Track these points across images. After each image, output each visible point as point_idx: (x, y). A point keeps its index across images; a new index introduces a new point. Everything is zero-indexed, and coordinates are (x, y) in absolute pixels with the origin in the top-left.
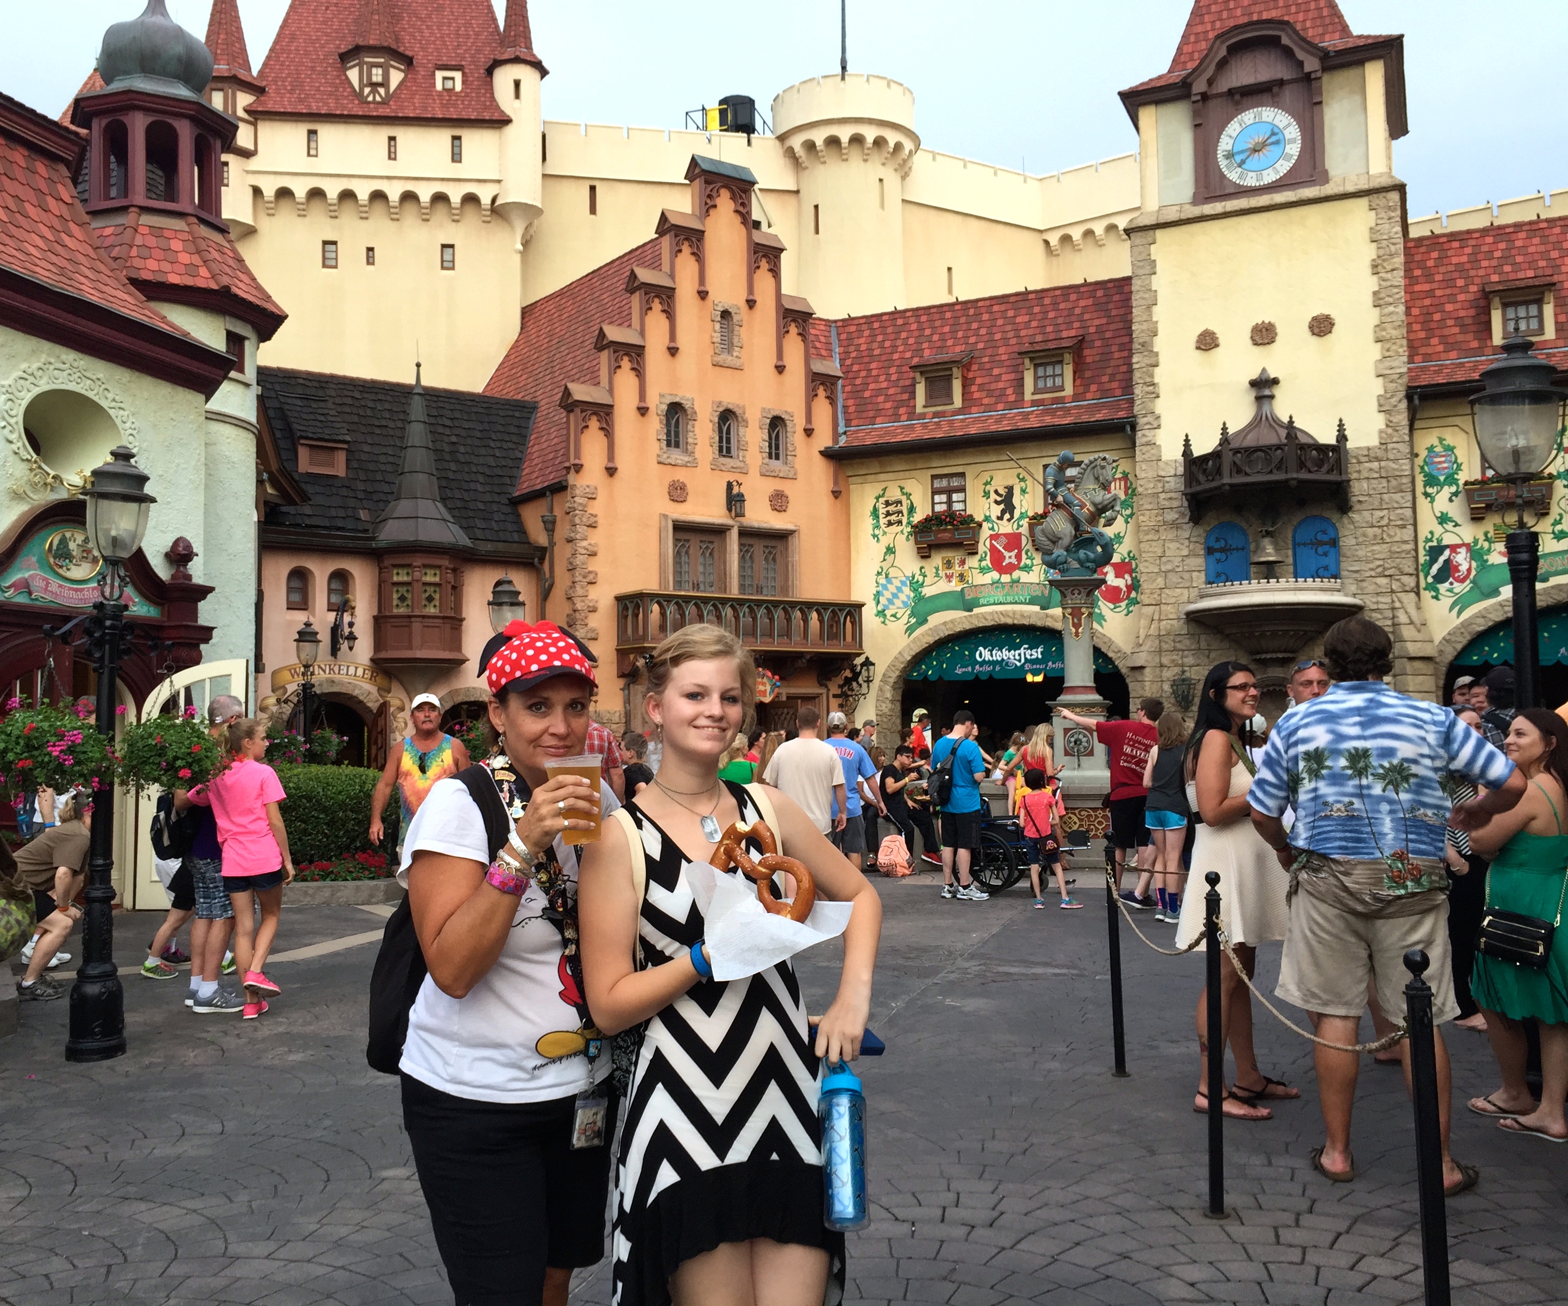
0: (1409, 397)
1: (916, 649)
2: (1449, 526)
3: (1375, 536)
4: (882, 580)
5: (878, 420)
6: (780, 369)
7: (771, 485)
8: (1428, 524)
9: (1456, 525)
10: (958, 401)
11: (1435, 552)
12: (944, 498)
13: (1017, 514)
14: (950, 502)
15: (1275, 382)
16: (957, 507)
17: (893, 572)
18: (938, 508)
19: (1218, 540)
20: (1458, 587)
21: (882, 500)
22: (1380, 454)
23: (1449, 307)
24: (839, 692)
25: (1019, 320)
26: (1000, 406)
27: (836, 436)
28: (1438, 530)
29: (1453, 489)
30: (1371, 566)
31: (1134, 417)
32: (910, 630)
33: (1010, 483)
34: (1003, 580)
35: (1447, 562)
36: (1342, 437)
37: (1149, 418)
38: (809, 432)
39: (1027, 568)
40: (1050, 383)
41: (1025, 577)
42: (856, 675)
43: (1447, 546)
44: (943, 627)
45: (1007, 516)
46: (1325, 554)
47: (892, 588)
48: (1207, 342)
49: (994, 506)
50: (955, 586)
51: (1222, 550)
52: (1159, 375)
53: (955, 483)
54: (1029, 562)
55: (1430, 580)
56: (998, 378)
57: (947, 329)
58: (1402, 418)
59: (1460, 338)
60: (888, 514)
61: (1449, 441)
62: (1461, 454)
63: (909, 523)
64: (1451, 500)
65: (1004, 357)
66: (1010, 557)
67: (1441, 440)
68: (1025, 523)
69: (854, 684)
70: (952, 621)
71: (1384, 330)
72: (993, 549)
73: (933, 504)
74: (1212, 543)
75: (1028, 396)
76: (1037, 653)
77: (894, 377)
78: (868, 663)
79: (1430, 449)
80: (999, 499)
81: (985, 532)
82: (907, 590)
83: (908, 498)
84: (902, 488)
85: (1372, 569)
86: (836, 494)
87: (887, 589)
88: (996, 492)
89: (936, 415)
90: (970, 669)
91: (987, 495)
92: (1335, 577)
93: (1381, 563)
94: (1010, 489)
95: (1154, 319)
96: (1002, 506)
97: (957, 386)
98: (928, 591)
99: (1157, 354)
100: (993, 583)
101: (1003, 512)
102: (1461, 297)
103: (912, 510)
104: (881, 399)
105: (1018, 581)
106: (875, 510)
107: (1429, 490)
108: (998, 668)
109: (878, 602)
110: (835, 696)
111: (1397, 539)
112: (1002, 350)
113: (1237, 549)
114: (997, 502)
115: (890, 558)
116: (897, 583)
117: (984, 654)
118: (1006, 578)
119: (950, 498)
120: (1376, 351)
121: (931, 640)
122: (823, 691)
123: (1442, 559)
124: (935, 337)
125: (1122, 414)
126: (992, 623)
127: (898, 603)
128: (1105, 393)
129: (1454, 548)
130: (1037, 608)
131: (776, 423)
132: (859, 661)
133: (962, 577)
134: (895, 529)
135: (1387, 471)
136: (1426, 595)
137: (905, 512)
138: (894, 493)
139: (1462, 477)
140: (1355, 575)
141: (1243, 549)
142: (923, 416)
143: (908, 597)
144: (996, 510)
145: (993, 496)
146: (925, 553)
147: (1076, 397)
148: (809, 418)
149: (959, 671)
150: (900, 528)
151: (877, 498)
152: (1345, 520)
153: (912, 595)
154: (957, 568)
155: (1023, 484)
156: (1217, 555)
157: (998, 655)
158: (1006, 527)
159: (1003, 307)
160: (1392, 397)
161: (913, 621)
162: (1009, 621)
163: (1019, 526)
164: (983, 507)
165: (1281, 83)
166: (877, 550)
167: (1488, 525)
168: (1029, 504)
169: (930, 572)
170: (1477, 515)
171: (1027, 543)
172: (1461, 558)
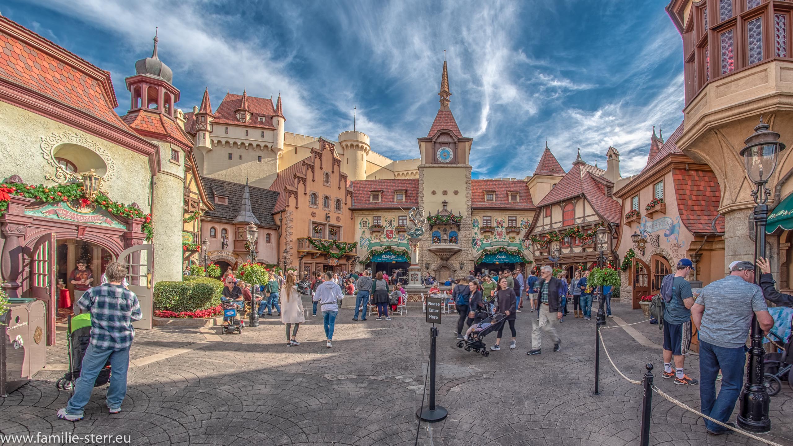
0: (471, 209)
1: (369, 254)
3: (464, 236)
4: (362, 238)
5: (362, 202)
6: (339, 188)
7: (337, 215)
8: (473, 235)
9: (478, 235)
10: (380, 200)
11: (474, 240)
13: (392, 226)
15: (447, 203)
16: (379, 223)
17: (364, 237)
19: (435, 234)
20: (478, 247)
21: (362, 221)
22: (466, 219)
24: (351, 263)
25: (393, 185)
26: (389, 202)
27: (352, 206)
28: (475, 236)
29: (478, 228)
30: (464, 242)
32: (368, 250)
33: (391, 219)
35: (476, 242)
36: (460, 215)
38: (346, 204)
39: (394, 238)
40: (400, 198)
41: (394, 240)
42: (355, 260)
44: (375, 250)
45: (390, 226)
46: (455, 238)
48: (434, 193)
50: (378, 241)
52: (424, 199)
53: (379, 218)
55: (473, 245)
56: (389, 196)
57: (377, 185)
58: (470, 213)
59: (479, 199)
60: (364, 224)
61: (477, 219)
62: (479, 221)
63: (368, 226)
64: (477, 230)
65: (390, 192)
66: (391, 236)
68: (394, 228)
69: (354, 263)
70: (377, 249)
71: (467, 195)
72: (387, 233)
73: (374, 222)
74: (433, 235)
75: (395, 201)
76: (396, 256)
77: (365, 194)
78: (358, 257)
79: (474, 220)
81: (385, 230)
82: (367, 241)
83: (368, 221)
84: (367, 219)
86: (352, 219)
87: (363, 240)
88: (388, 221)
89: (375, 203)
91: (386, 221)
92: (457, 243)
94: (391, 220)
95: (424, 187)
97: (380, 197)
98: (372, 242)
99: (424, 194)
100: (387, 241)
102: (479, 192)
103: (369, 223)
104: (362, 198)
105: (392, 241)
106: (360, 223)
107: (473, 228)
108: (387, 260)
109: (361, 243)
111: (468, 237)
112: (389, 190)
113: (438, 236)
114: (388, 223)
115: (364, 234)
116: (365, 239)
117: (384, 256)
118: (390, 240)
119: (377, 222)
120: (466, 199)
121: (372, 253)
124: (375, 187)
125: (416, 206)
127: (365, 244)
128: (412, 201)
129: (477, 239)
130: (396, 247)
131: (338, 201)
132: (356, 257)
133: (380, 239)
134: (365, 227)
135: (467, 223)
136: (472, 248)
137: (367, 224)
138: (365, 220)
139: (479, 226)
140: (460, 243)
141: (440, 236)
142: (372, 202)
144: (388, 225)
146: (372, 233)
147: (406, 201)
148: (346, 201)
149: (378, 260)
152: (459, 232)
153: (369, 242)
154: (379, 237)
155: (394, 220)
156: (434, 237)
157: (387, 257)
158: (390, 229)
159: (389, 182)
160: (469, 208)
161: (369, 248)
164: (385, 224)
165: (450, 143)
166: (361, 232)
167: (483, 235)
168: (395, 224)
169: (373, 238)
170: (482, 234)
171: (394, 233)
172: (479, 242)
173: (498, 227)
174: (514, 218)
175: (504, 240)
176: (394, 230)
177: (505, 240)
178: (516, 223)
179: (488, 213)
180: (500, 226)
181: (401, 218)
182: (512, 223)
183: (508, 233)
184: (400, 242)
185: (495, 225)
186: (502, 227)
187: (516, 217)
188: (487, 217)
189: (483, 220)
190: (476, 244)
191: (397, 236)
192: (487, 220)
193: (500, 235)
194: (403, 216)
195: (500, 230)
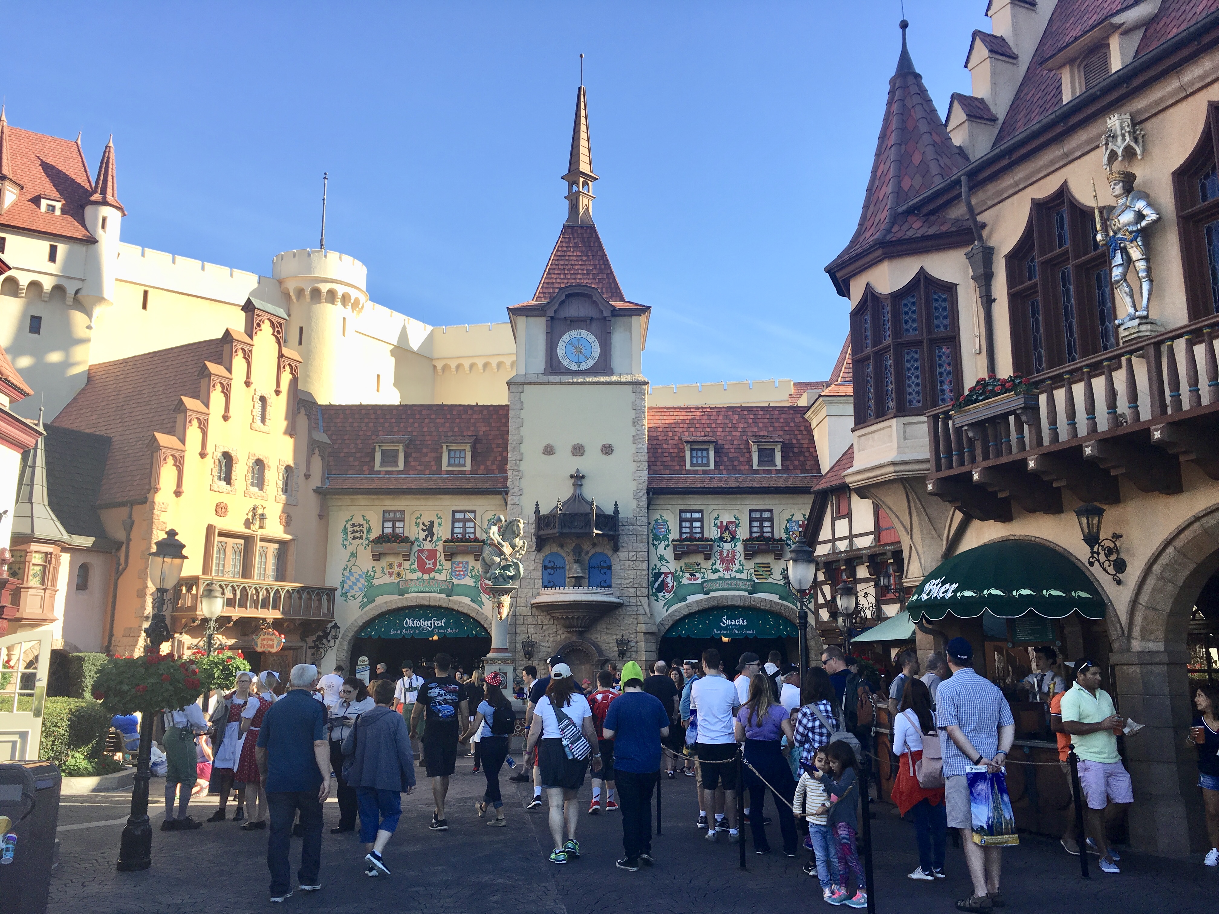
0: (648, 493)
1: (366, 619)
2: (664, 562)
3: (629, 566)
4: (347, 573)
5: (350, 472)
6: (293, 435)
8: (655, 561)
9: (667, 562)
10: (401, 466)
11: (657, 575)
12: (390, 524)
13: (435, 538)
14: (394, 527)
15: (583, 477)
16: (399, 531)
17: (354, 569)
18: (386, 531)
19: (550, 562)
20: (667, 595)
21: (350, 523)
22: (634, 522)
23: (665, 446)
24: (313, 645)
25: (438, 421)
26: (427, 472)
27: (323, 480)
28: (659, 564)
29: (666, 543)
30: (628, 581)
31: (507, 488)
32: (363, 606)
33: (432, 519)
34: (424, 578)
35: (663, 581)
36: (616, 511)
37: (516, 490)
38: (308, 478)
39: (440, 572)
40: (457, 461)
41: (438, 576)
42: (326, 635)
43: (663, 573)
44: (385, 605)
45: (429, 539)
46: (605, 573)
47: (353, 579)
48: (549, 450)
49: (421, 531)
50: (394, 579)
51: (552, 568)
52: (523, 466)
53: (398, 516)
54: (440, 567)
55: (654, 590)
56: (426, 455)
57: (393, 421)
58: (644, 503)
59: (671, 463)
60: (354, 532)
61: (665, 518)
62: (671, 525)
63: (367, 539)
64: (665, 549)
65: (429, 442)
66: (429, 564)
67: (661, 516)
68: (440, 544)
69: (325, 640)
70: (391, 602)
71: (637, 456)
72: (419, 558)
73: (383, 528)
74: (547, 563)
75: (445, 467)
77: (360, 446)
78: (336, 626)
79: (656, 521)
80: (425, 528)
81: (415, 548)
82: (362, 581)
83: (367, 523)
84: (364, 517)
85: (627, 584)
86: (321, 517)
87: (350, 579)
88: (423, 524)
89: (387, 473)
90: (399, 632)
91: (417, 525)
92: (610, 586)
93: (631, 580)
94: (432, 523)
95: (522, 434)
96: (426, 533)
97: (401, 457)
98: (376, 582)
99: (522, 454)
100: (418, 579)
101: (427, 536)
102: (671, 442)
103: (369, 530)
104: (351, 459)
105: (433, 579)
106: (345, 528)
107: (655, 543)
108: (417, 631)
109: (343, 587)
110: (310, 648)
111: (640, 568)
112: (428, 438)
113: (560, 568)
114: (423, 530)
115: (353, 560)
116: (356, 575)
118: (426, 576)
119: (394, 525)
120: (633, 466)
121: (376, 613)
122: (304, 644)
123: (660, 580)
124: (386, 425)
125: (500, 485)
126: (415, 604)
127: (356, 588)
128: (489, 471)
129: (666, 574)
130: (444, 596)
131: (288, 469)
132: (330, 625)
133: (398, 574)
134: (357, 542)
135: (636, 531)
136: (653, 598)
137: (365, 532)
138: (358, 520)
139: (671, 537)
140: (619, 586)
141: (563, 568)
142: (379, 473)
143: (363, 585)
144: (423, 535)
145: (421, 526)
146: (377, 557)
147: (472, 472)
148: (308, 467)
149: (392, 633)
150: (361, 541)
151: (347, 521)
152: (615, 556)
153: (366, 584)
154: (396, 569)
155: (439, 520)
156: (549, 570)
157: (417, 624)
158: (428, 546)
159: (428, 412)
160: (640, 492)
161: (365, 600)
162: (427, 603)
163: (436, 545)
164: (414, 532)
165: (592, 319)
166: (344, 554)
167: (682, 563)
168: (443, 532)
169: (378, 570)
170: (677, 557)
171: (440, 556)
172: (669, 580)
173: (721, 539)
174: (766, 515)
175: (738, 576)
176: (440, 548)
177: (743, 576)
178: (772, 527)
179: (695, 502)
180: (727, 536)
181: (458, 516)
182: (761, 527)
183: (749, 556)
184: (455, 581)
185: (713, 533)
186: (733, 538)
187: (771, 511)
188: (692, 511)
189: (682, 520)
190: (663, 587)
191: (448, 565)
192: (692, 521)
193: (728, 560)
194: (464, 512)
195: (727, 547)
